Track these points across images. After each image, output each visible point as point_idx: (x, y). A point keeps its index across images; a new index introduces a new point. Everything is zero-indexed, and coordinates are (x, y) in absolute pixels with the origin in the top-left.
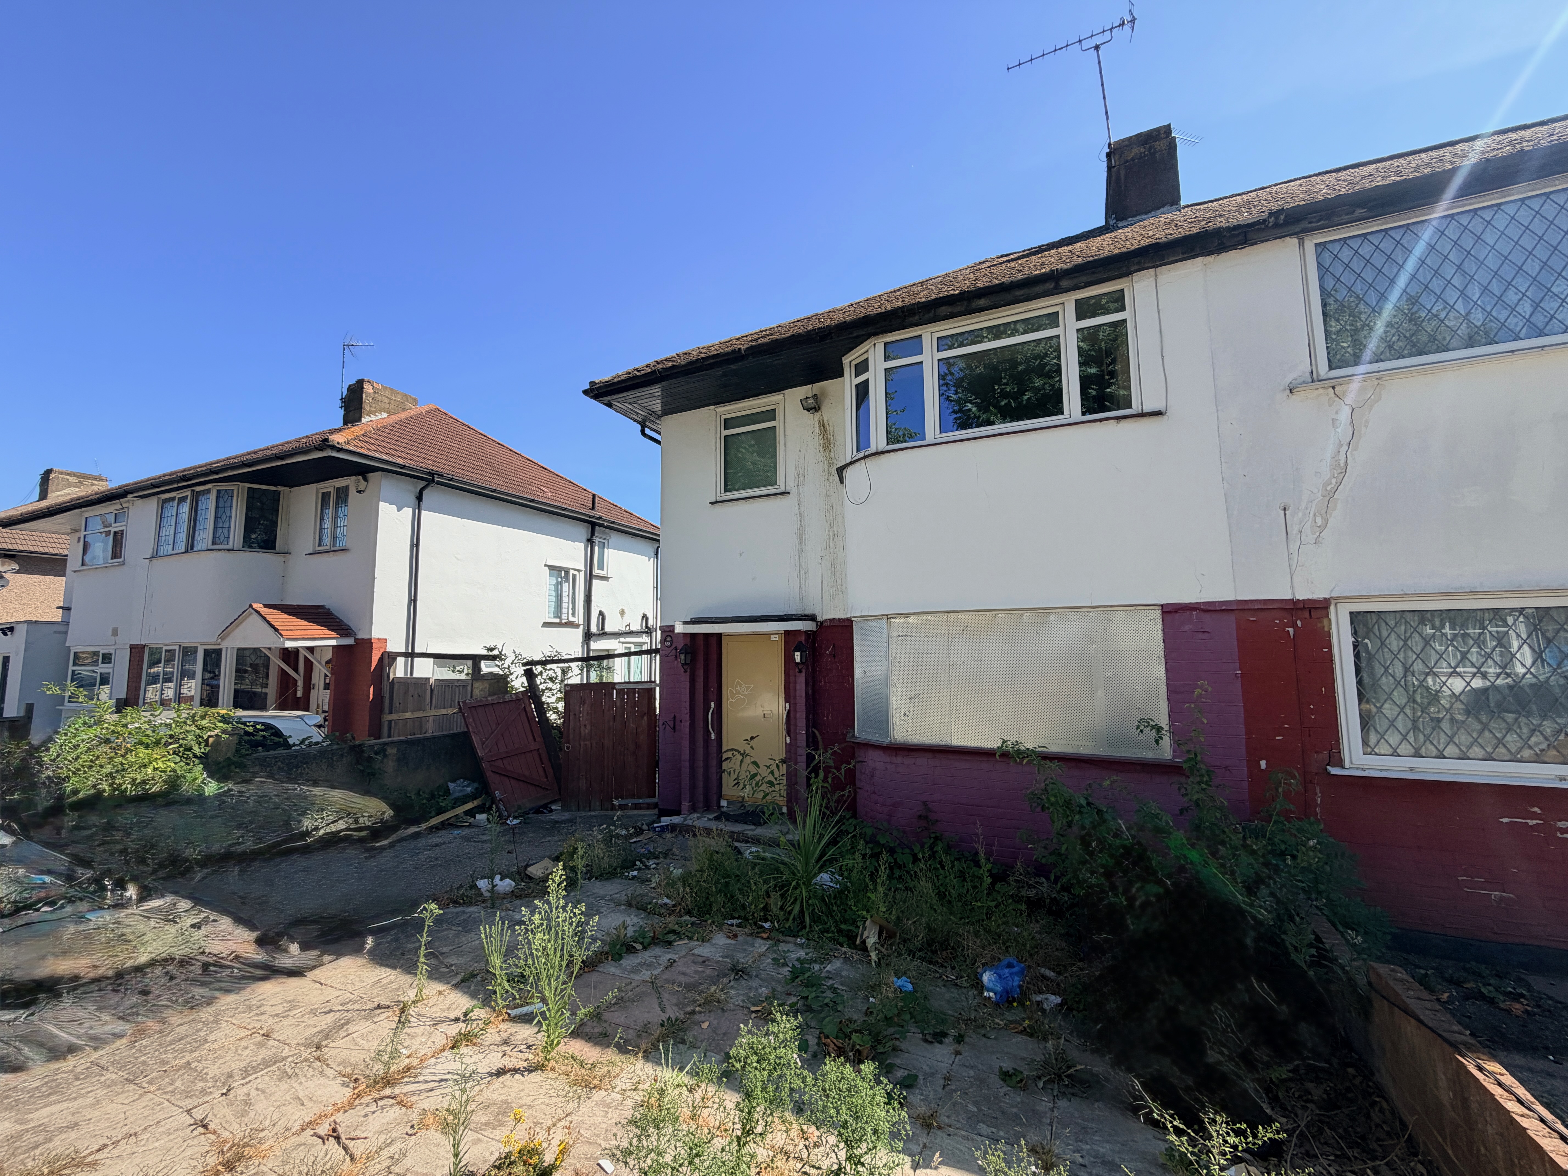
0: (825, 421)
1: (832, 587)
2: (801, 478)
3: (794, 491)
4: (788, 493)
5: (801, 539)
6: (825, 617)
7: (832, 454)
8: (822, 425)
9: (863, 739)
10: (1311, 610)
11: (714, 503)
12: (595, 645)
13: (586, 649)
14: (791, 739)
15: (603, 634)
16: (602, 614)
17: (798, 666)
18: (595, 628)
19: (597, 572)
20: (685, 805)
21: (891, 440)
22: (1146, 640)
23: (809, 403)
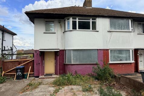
3: (56, 33)
4: (55, 33)
6: (61, 49)
8: (60, 25)
9: (68, 64)
10: (108, 50)
11: (44, 33)
12: (4, 52)
13: (2, 53)
14: (56, 65)
15: (5, 50)
16: (4, 47)
17: (58, 55)
18: (3, 49)
19: (4, 39)
20: (40, 75)
21: (73, 29)
22: (96, 52)
23: (59, 22)
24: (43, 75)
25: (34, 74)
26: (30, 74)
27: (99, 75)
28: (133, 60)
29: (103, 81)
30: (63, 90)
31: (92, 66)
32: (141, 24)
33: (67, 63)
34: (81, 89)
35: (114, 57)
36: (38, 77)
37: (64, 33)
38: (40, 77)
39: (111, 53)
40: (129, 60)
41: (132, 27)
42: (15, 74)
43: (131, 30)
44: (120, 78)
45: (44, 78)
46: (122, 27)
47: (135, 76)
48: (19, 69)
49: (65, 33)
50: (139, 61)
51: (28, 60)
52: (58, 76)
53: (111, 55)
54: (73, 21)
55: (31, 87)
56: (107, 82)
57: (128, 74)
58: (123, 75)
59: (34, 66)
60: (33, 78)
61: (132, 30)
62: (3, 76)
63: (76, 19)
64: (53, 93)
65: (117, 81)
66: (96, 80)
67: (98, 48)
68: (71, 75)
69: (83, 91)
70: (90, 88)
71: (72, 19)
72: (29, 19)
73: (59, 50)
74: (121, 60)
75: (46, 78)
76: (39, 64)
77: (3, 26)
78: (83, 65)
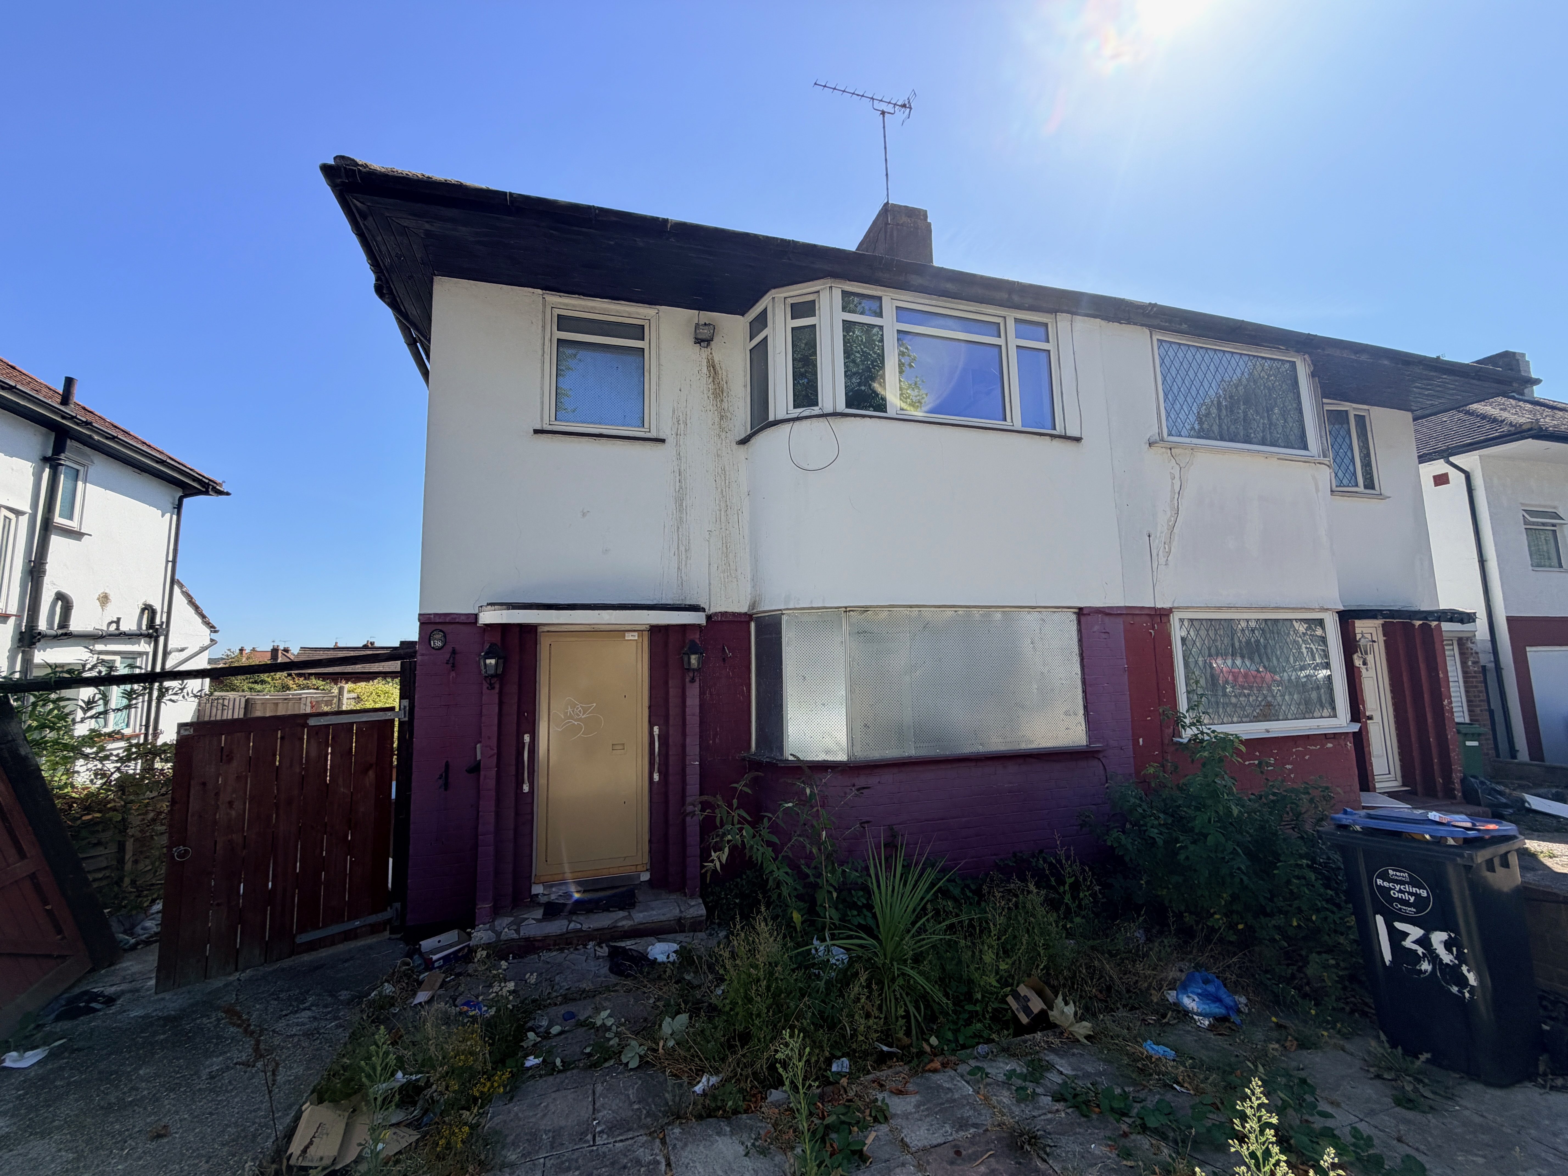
0: (716, 361)
1: (724, 572)
2: (682, 426)
3: (671, 440)
4: (663, 441)
5: (681, 505)
6: (717, 609)
7: (725, 405)
8: (712, 366)
10: (1161, 615)
11: (539, 432)
12: (45, 655)
13: (25, 662)
14: (664, 774)
15: (62, 635)
16: (64, 601)
17: (689, 674)
18: (47, 623)
19: (59, 520)
20: (484, 907)
21: (848, 405)
23: (704, 333)
24: (518, 903)
32: (1343, 415)
33: (788, 754)
37: (744, 443)
40: (1328, 709)
43: (1315, 453)
52: (695, 907)
54: (846, 324)
59: (403, 807)
67: (1085, 603)
71: (846, 309)
73: (702, 618)
76: (474, 770)
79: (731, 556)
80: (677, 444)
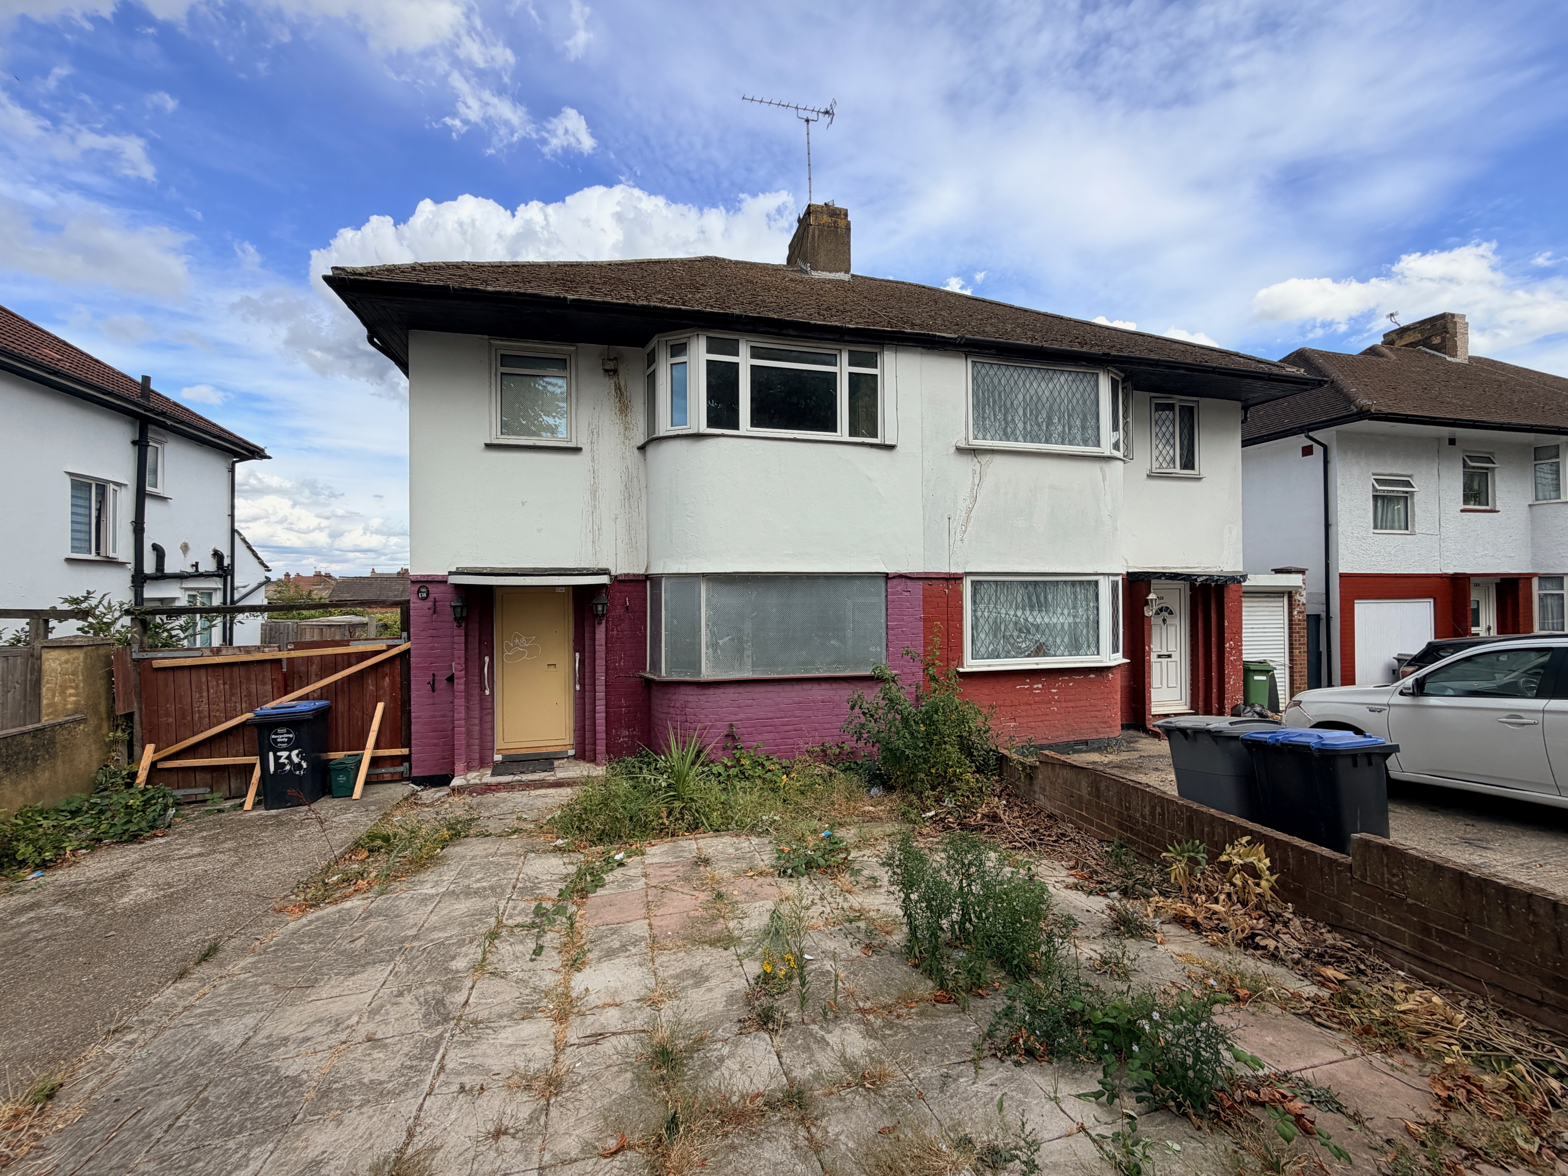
0: (622, 385)
1: (628, 544)
2: (595, 438)
3: (586, 448)
4: (577, 450)
5: (595, 496)
6: (619, 572)
7: (629, 419)
8: (618, 389)
9: (675, 678)
10: (956, 579)
11: (489, 446)
12: (151, 592)
13: (139, 597)
14: (583, 685)
15: (160, 576)
16: (159, 552)
17: (597, 618)
18: (149, 567)
19: (148, 488)
20: (459, 766)
21: (710, 424)
22: (877, 596)
23: (610, 365)
24: (483, 764)
25: (407, 758)
26: (375, 762)
27: (894, 756)
28: (1115, 650)
29: (920, 795)
30: (631, 872)
31: (846, 693)
32: (1171, 407)
33: (664, 674)
34: (766, 859)
35: (996, 629)
36: (442, 780)
37: (642, 448)
38: (456, 782)
39: (974, 602)
40: (1093, 649)
41: (1115, 428)
42: (251, 767)
43: (1106, 449)
44: (1030, 773)
45: (488, 788)
46: (1049, 422)
47: (1124, 756)
48: (281, 724)
49: (651, 450)
50: (1153, 657)
51: (363, 656)
52: (599, 771)
53: (974, 611)
54: (709, 362)
55: (382, 857)
56: (948, 803)
57: (1086, 743)
58: (1050, 747)
59: (406, 702)
60: (404, 789)
61: (1116, 446)
62: (148, 781)
63: (737, 354)
64: (555, 894)
65: (1010, 795)
66: (874, 791)
67: (891, 569)
68: (698, 756)
69: (783, 873)
70: (833, 846)
71: (709, 351)
72: (364, 331)
73: (604, 580)
74: (1040, 651)
75: (509, 787)
76: (451, 679)
77: (146, 379)
78: (788, 688)
79: (633, 532)
80: (592, 450)
